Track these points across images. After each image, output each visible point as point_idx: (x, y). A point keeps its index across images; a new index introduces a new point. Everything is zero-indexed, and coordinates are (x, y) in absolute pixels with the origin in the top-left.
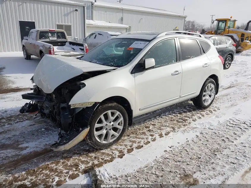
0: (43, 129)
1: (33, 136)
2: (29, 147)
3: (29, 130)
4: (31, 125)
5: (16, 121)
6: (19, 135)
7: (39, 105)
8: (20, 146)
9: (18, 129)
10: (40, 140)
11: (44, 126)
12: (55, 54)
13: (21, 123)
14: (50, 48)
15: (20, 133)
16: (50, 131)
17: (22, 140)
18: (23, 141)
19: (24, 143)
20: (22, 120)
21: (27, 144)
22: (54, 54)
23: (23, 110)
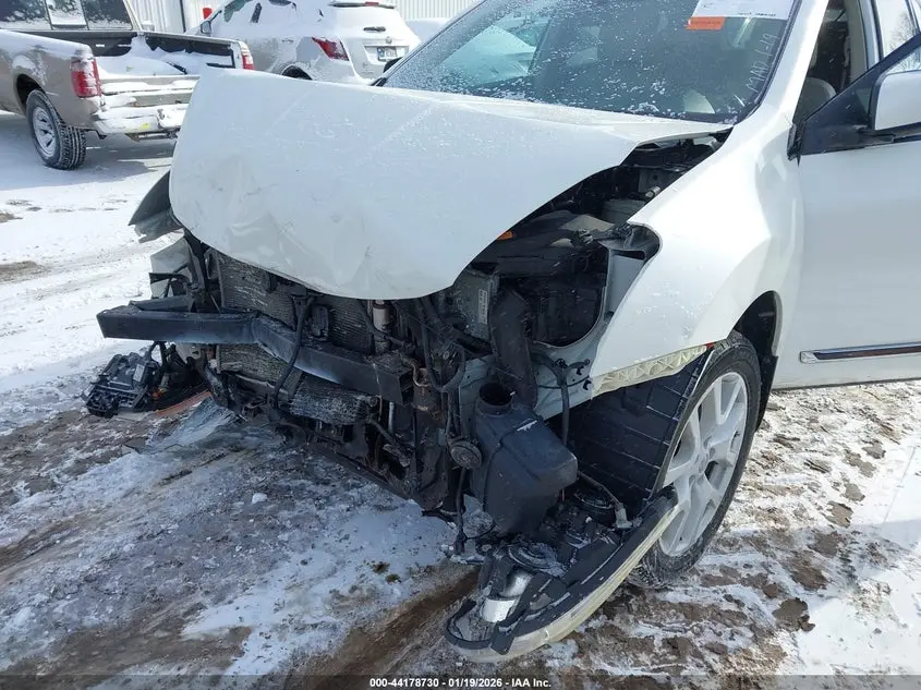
0: (258, 497)
1: (222, 547)
2: (248, 631)
3: (178, 511)
4: (172, 477)
5: (69, 464)
6: (142, 553)
7: (214, 364)
8: (191, 631)
9: (111, 512)
10: (285, 570)
11: (246, 477)
12: (106, 91)
13: (106, 468)
14: (77, 61)
15: (140, 538)
16: (298, 503)
17: (176, 582)
18: (190, 590)
19: (201, 607)
20: (99, 452)
21: (223, 608)
22: (101, 93)
23: (105, 398)
